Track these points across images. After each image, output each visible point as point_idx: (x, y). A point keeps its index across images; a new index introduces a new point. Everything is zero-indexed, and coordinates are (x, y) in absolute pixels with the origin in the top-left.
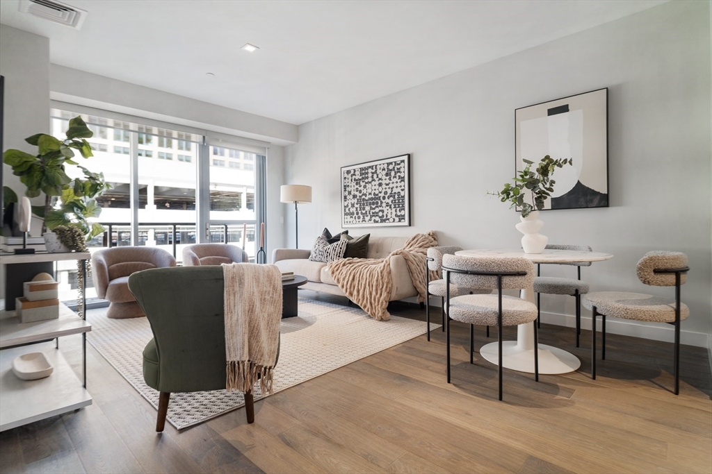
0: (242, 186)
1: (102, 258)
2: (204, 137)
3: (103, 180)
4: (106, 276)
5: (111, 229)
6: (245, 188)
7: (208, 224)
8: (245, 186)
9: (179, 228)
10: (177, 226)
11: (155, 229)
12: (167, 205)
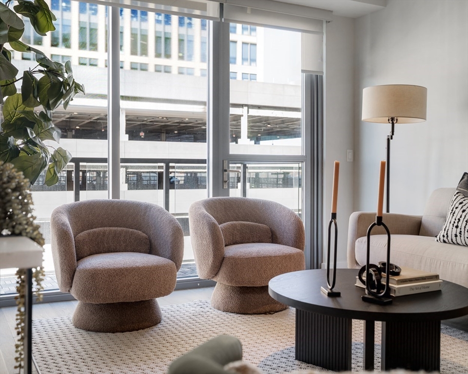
0: (242, 106)
1: (65, 219)
2: (221, 5)
3: (69, 77)
4: (72, 254)
5: (77, 167)
6: (246, 108)
7: (226, 163)
8: (246, 105)
9: (173, 167)
10: (171, 164)
11: (127, 168)
12: (142, 134)
